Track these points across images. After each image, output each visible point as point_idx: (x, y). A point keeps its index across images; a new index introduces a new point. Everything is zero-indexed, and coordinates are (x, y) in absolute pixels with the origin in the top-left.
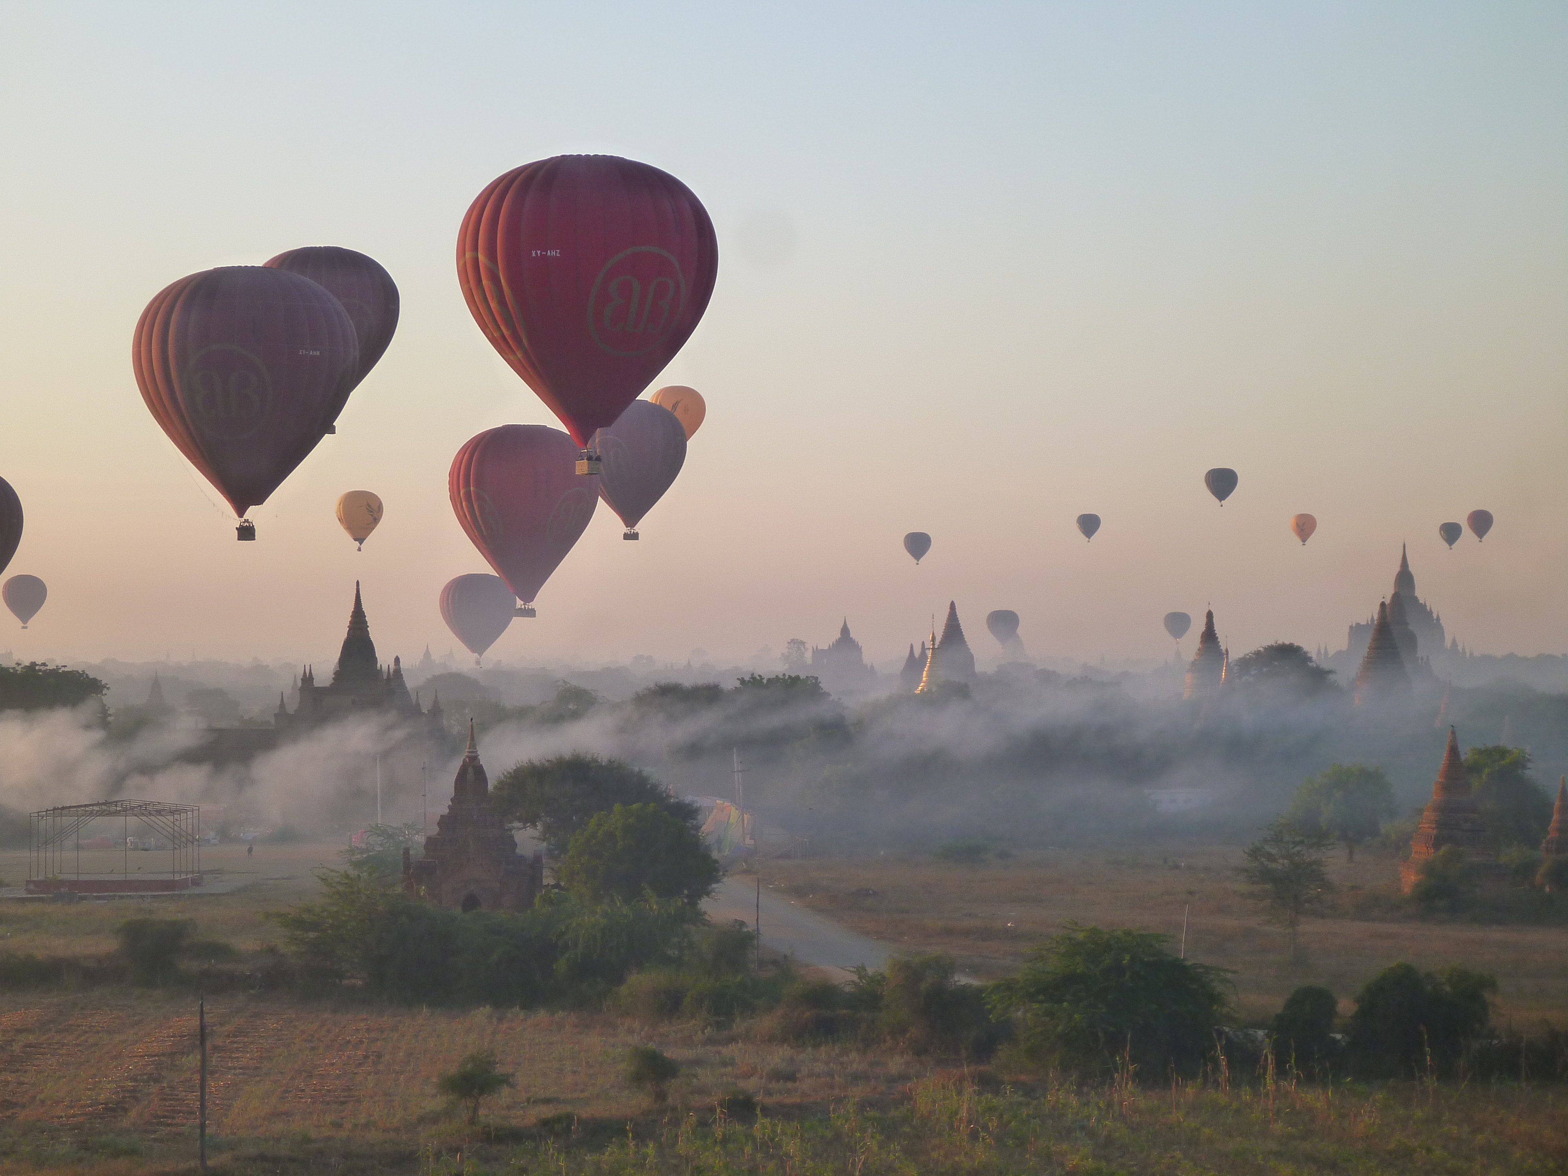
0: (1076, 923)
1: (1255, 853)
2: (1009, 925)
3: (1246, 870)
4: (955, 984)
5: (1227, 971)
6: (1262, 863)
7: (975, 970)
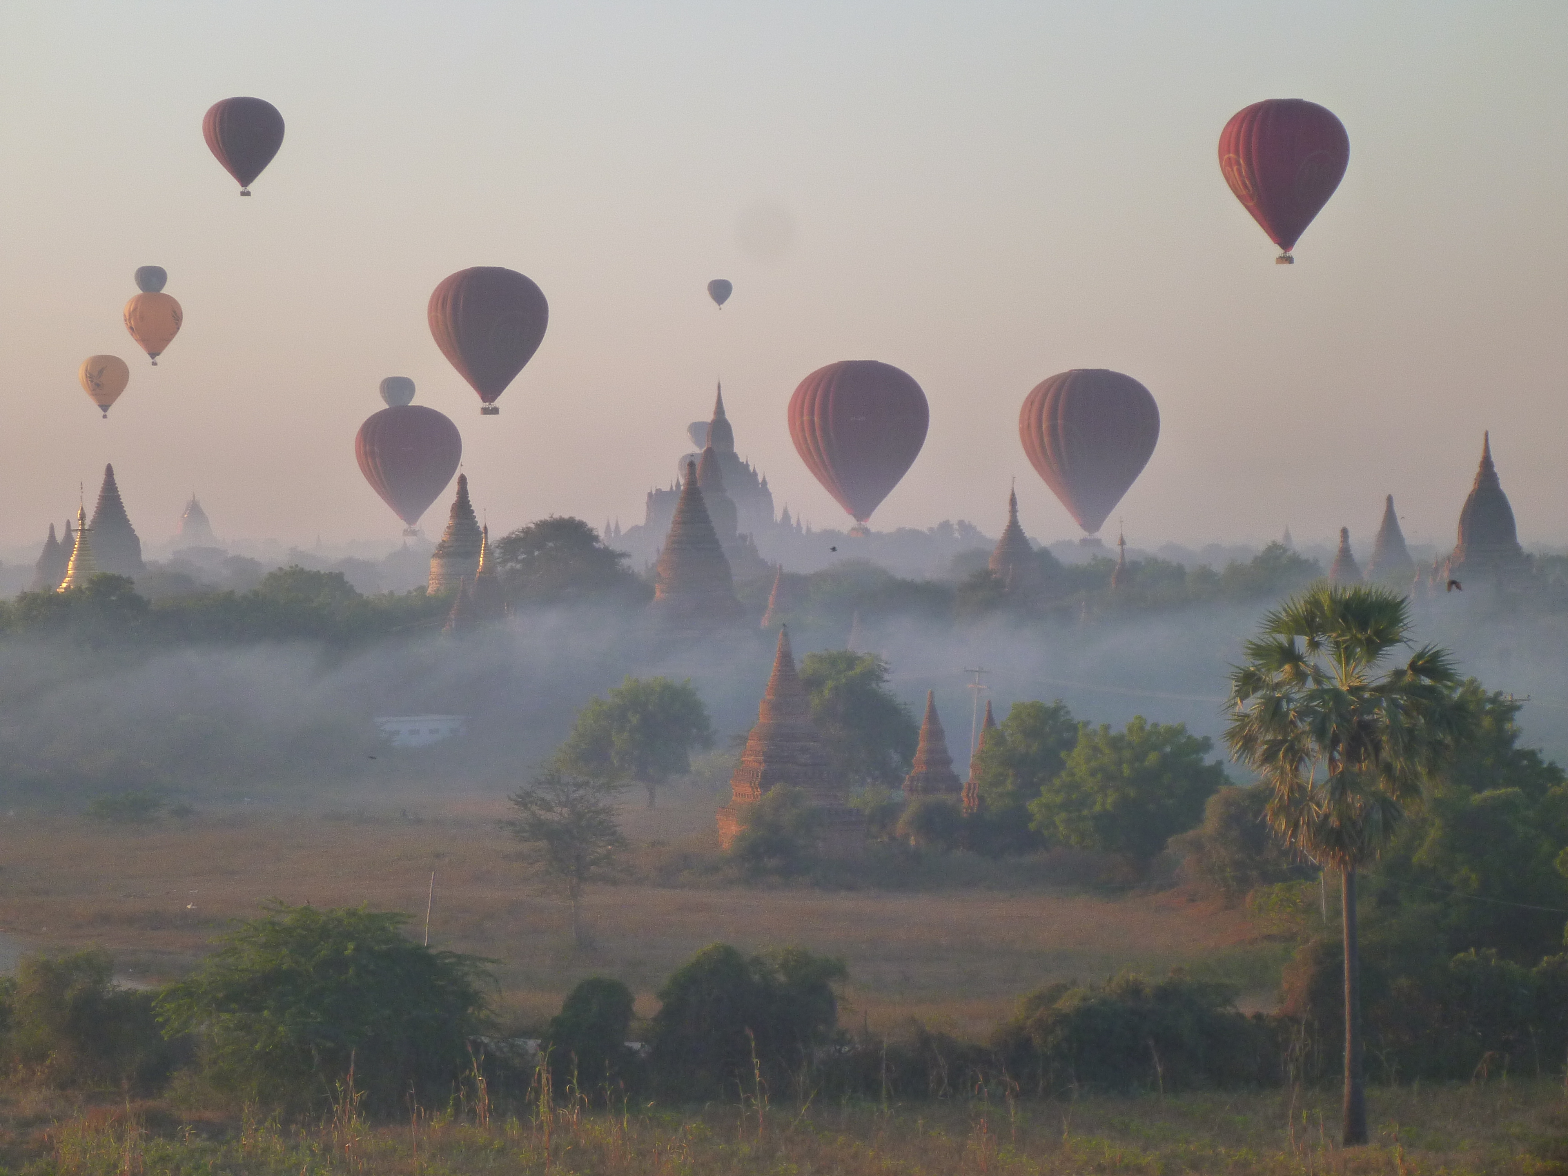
0: (281, 903)
1: (524, 800)
2: (189, 907)
3: (512, 823)
4: (113, 990)
5: (486, 960)
6: (533, 814)
7: (142, 970)
